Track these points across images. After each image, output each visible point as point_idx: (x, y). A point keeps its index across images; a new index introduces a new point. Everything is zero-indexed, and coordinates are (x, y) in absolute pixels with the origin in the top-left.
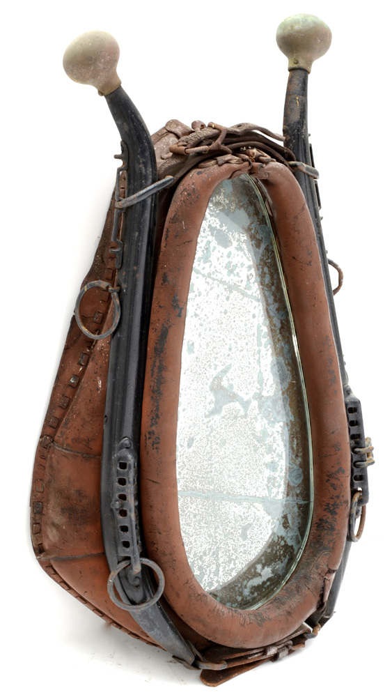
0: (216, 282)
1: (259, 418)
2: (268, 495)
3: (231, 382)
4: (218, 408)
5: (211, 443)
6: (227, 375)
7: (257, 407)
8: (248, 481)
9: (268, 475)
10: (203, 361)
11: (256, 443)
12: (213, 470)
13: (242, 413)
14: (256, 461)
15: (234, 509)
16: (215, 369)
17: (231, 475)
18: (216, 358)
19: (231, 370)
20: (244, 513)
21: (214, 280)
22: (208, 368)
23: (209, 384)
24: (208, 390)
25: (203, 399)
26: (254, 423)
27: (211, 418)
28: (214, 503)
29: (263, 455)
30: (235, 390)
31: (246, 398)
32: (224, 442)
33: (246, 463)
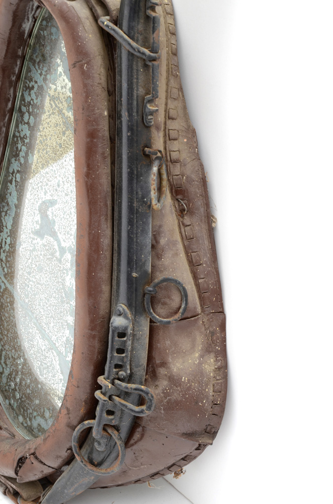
0: (57, 109)
1: (70, 273)
2: (64, 354)
3: (54, 217)
4: (41, 232)
5: (32, 260)
6: (53, 208)
7: (69, 261)
8: (52, 324)
9: (67, 335)
10: (38, 179)
11: (64, 295)
12: (30, 286)
13: (58, 254)
14: (61, 312)
15: (39, 338)
16: (45, 193)
17: (41, 304)
18: (47, 184)
19: (57, 206)
20: (44, 350)
21: (56, 106)
22: (40, 188)
23: (38, 204)
24: (37, 209)
25: (33, 214)
26: (66, 275)
27: (35, 237)
28: (26, 317)
29: (67, 313)
30: (56, 228)
31: (63, 244)
32: (41, 269)
33: (53, 306)
